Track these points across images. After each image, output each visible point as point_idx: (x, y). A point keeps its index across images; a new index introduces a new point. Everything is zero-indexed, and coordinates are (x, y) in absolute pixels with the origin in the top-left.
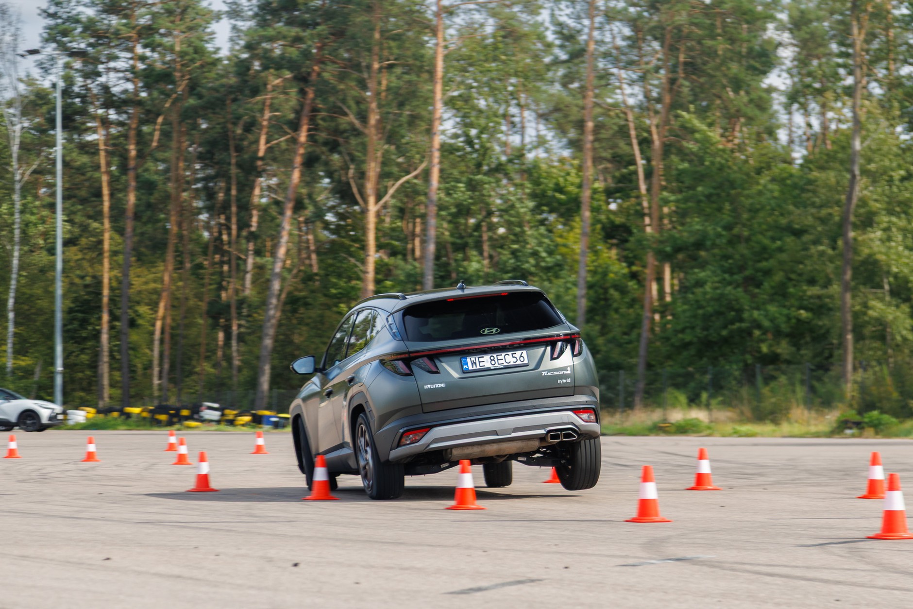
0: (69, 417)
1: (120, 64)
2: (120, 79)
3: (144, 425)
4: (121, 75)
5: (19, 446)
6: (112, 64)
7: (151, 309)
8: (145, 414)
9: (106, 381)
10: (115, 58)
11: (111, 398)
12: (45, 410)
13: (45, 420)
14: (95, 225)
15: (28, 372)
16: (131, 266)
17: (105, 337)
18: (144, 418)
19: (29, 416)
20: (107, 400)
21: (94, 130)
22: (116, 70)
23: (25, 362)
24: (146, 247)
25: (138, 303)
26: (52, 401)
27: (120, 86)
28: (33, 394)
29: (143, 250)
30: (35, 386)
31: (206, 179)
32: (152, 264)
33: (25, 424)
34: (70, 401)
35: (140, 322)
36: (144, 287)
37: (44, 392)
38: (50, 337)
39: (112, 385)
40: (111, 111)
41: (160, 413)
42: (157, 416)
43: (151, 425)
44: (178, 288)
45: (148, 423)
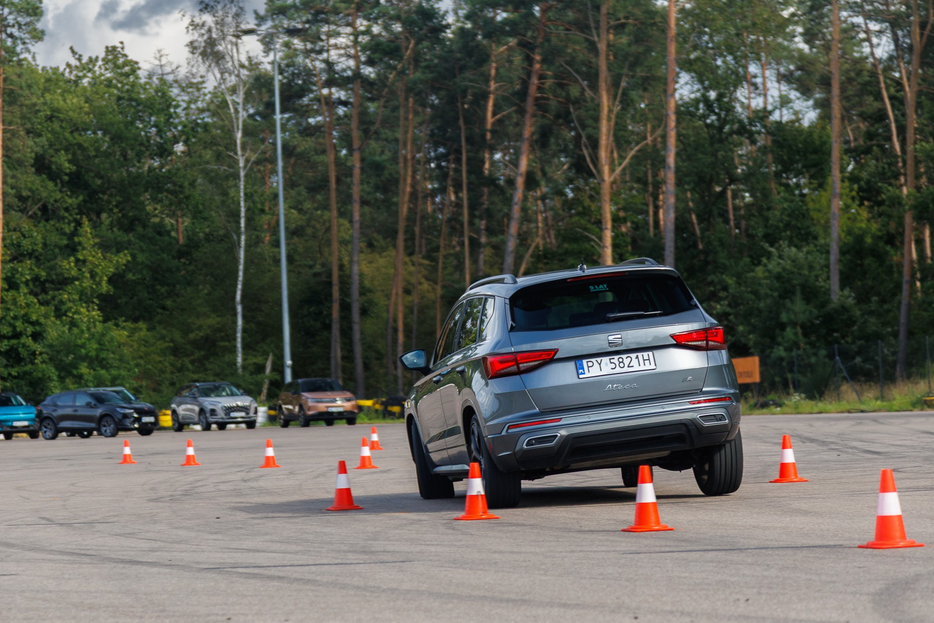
1: (342, 40)
2: (341, 55)
3: (378, 418)
4: (342, 52)
5: (195, 451)
6: (332, 41)
8: (378, 407)
9: (339, 374)
10: (338, 34)
17: (335, 328)
18: (377, 411)
21: (318, 112)
22: (336, 47)
24: (377, 232)
27: (345, 65)
29: (374, 234)
30: (267, 381)
31: (438, 158)
32: (383, 249)
37: (275, 387)
40: (333, 90)
41: (393, 405)
42: (390, 408)
43: (384, 417)
44: (410, 273)
45: (381, 416)
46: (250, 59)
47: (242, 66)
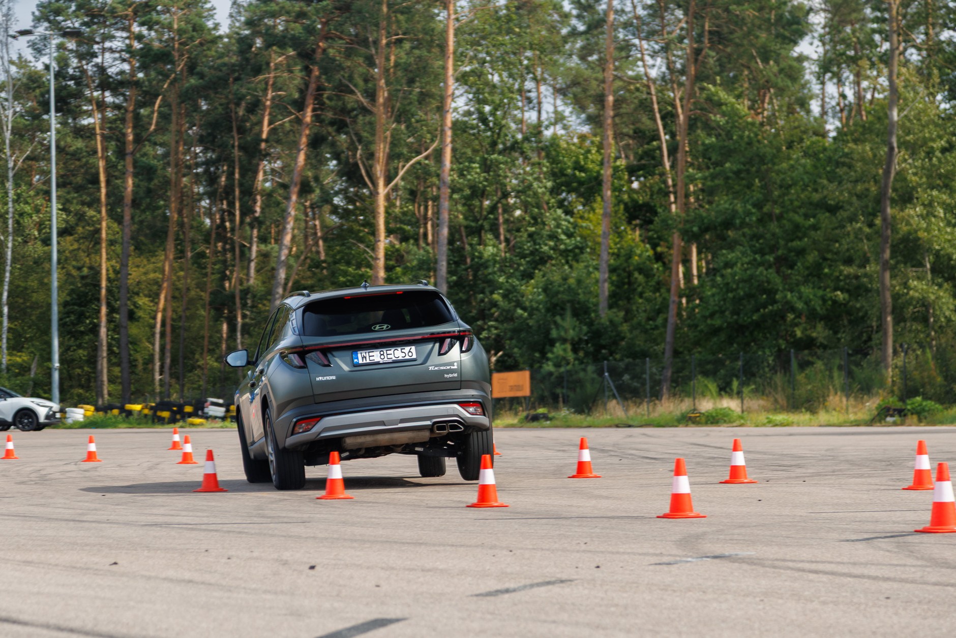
0: (67, 415)
1: (116, 44)
2: (115, 59)
3: (147, 423)
4: (117, 55)
5: (14, 446)
6: (107, 44)
7: (152, 301)
8: (146, 411)
9: (105, 378)
10: (111, 38)
11: (110, 394)
12: (42, 408)
13: (42, 419)
14: (91, 213)
15: (24, 369)
16: (130, 255)
17: (103, 331)
18: (146, 416)
19: (26, 415)
20: (106, 396)
21: (90, 114)
22: (111, 50)
23: (21, 358)
24: (146, 236)
25: (137, 294)
26: (50, 399)
27: (116, 67)
28: (30, 392)
29: (142, 238)
30: (31, 383)
31: (207, 163)
32: (153, 253)
33: (21, 423)
34: (68, 399)
35: (140, 313)
36: (144, 278)
37: (40, 389)
38: (47, 332)
39: (110, 381)
40: (107, 94)
41: (163, 410)
42: (159, 413)
43: (153, 422)
44: (179, 279)
45: (150, 422)
46: (20, 57)
47: (11, 62)
